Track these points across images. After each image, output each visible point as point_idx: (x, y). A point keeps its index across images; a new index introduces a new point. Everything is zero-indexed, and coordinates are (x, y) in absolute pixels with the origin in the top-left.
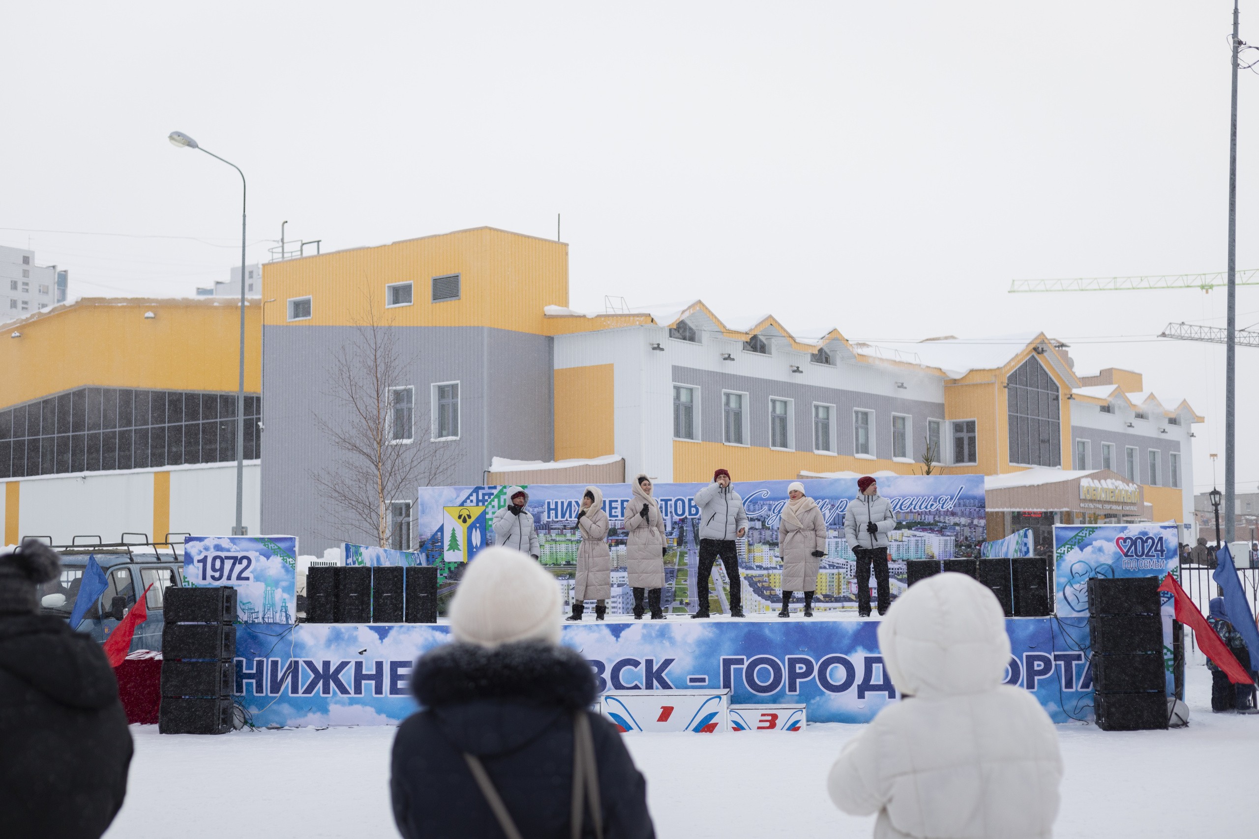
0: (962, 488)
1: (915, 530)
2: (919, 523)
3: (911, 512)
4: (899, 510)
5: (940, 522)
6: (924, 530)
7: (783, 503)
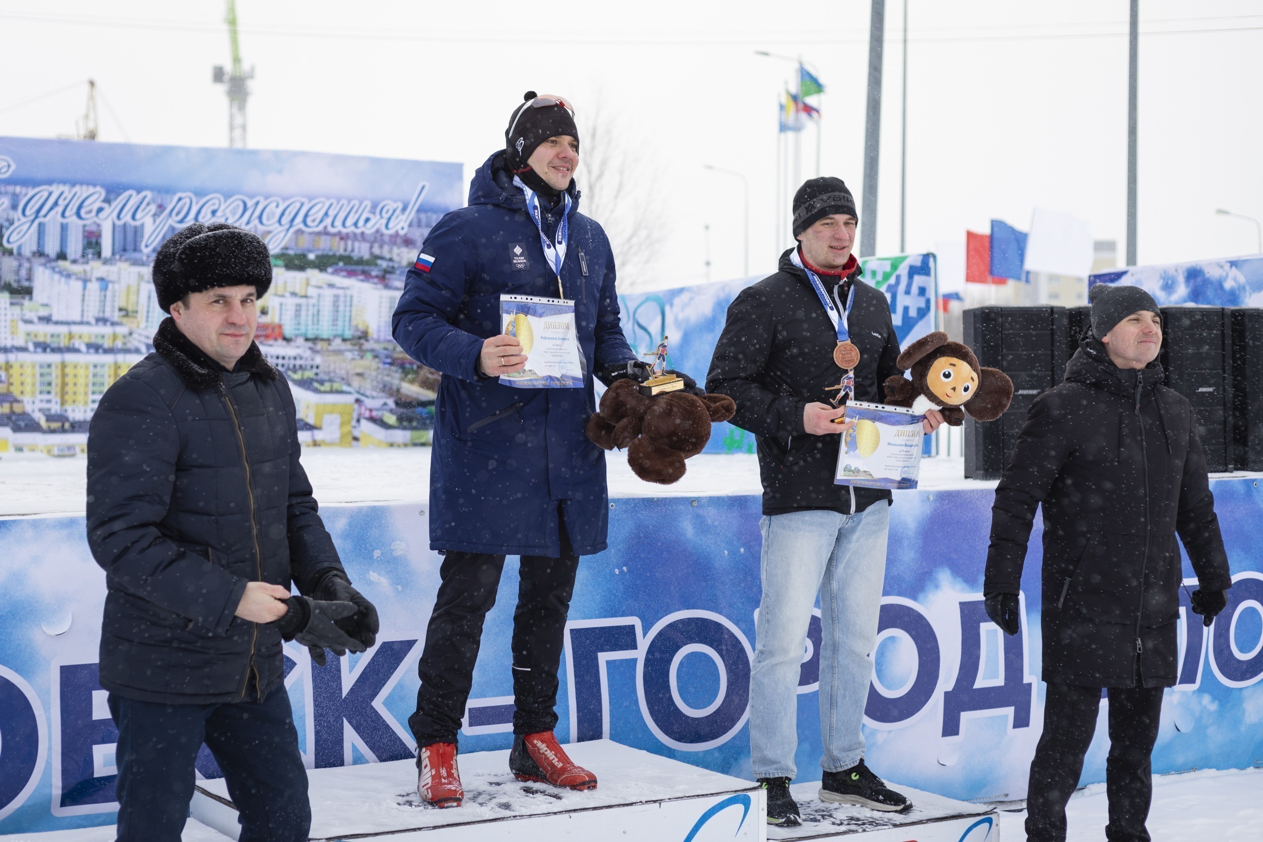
0: (423, 187)
1: (333, 273)
2: (341, 258)
3: (325, 233)
4: (302, 226)
5: (382, 258)
6: (351, 274)
7: (46, 194)
